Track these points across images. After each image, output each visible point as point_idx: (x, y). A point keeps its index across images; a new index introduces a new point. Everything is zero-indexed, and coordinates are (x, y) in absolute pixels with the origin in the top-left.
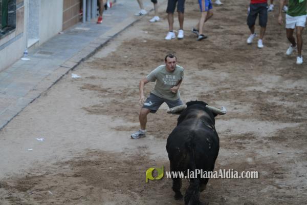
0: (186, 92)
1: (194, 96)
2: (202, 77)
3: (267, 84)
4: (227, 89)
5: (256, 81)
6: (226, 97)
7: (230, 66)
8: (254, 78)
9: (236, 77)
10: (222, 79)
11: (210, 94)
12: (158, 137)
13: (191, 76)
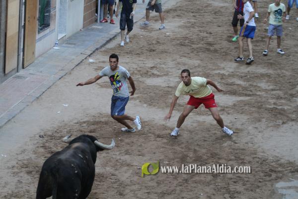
0: (170, 74)
1: (176, 76)
2: (182, 63)
3: (228, 69)
4: (200, 72)
5: (218, 66)
7: (202, 55)
9: (206, 63)
10: (197, 65)
12: (150, 105)
13: (174, 62)
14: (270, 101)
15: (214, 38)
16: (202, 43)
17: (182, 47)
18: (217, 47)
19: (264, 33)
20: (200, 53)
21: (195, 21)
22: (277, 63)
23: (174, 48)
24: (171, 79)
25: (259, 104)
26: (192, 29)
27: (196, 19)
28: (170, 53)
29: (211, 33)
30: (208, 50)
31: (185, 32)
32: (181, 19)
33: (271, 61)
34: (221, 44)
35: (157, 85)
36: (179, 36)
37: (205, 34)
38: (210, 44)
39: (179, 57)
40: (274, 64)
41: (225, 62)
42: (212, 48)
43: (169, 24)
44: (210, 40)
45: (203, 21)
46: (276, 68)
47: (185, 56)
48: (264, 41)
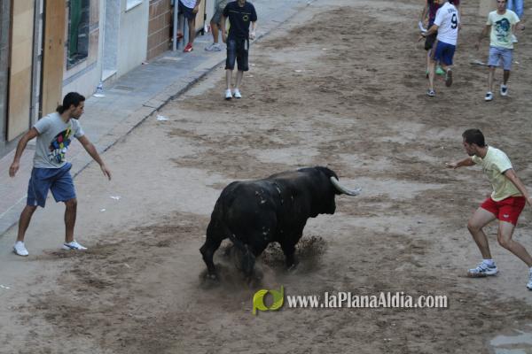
0: (302, 142)
1: (313, 147)
2: (324, 123)
3: (406, 134)
5: (391, 129)
6: (354, 149)
7: (360, 110)
8: (390, 127)
9: (367, 124)
10: (350, 126)
11: (333, 144)
13: (308, 122)
14: (481, 191)
15: (380, 79)
16: (360, 87)
17: (325, 94)
18: (386, 94)
19: (470, 71)
20: (355, 106)
21: (347, 47)
22: (493, 124)
23: (309, 97)
24: (304, 152)
25: (462, 197)
26: (341, 63)
27: (349, 46)
28: (302, 105)
29: (375, 70)
30: (370, 100)
31: (329, 68)
32: (323, 45)
33: (483, 121)
34: (393, 89)
35: (280, 161)
36: (318, 75)
37: (365, 72)
38: (374, 90)
39: (317, 111)
40: (488, 125)
41: (400, 122)
42: (377, 97)
43: (301, 53)
44: (374, 82)
45: (362, 49)
46: (492, 133)
47: (329, 111)
48: (471, 85)
